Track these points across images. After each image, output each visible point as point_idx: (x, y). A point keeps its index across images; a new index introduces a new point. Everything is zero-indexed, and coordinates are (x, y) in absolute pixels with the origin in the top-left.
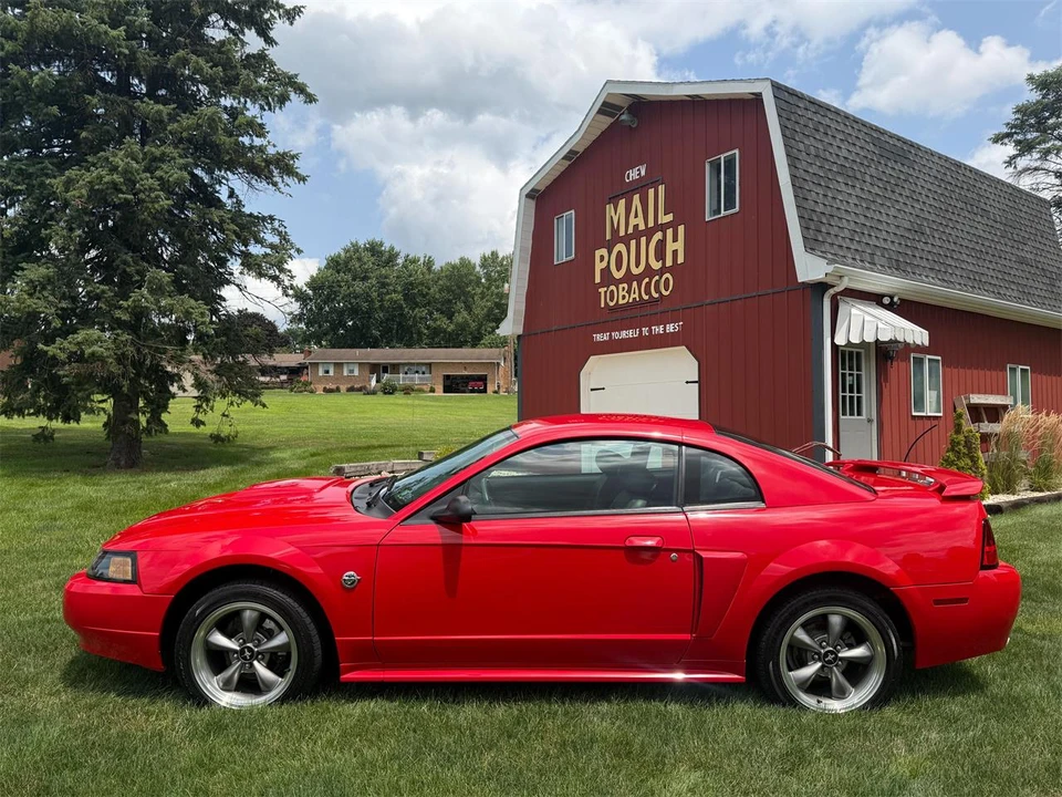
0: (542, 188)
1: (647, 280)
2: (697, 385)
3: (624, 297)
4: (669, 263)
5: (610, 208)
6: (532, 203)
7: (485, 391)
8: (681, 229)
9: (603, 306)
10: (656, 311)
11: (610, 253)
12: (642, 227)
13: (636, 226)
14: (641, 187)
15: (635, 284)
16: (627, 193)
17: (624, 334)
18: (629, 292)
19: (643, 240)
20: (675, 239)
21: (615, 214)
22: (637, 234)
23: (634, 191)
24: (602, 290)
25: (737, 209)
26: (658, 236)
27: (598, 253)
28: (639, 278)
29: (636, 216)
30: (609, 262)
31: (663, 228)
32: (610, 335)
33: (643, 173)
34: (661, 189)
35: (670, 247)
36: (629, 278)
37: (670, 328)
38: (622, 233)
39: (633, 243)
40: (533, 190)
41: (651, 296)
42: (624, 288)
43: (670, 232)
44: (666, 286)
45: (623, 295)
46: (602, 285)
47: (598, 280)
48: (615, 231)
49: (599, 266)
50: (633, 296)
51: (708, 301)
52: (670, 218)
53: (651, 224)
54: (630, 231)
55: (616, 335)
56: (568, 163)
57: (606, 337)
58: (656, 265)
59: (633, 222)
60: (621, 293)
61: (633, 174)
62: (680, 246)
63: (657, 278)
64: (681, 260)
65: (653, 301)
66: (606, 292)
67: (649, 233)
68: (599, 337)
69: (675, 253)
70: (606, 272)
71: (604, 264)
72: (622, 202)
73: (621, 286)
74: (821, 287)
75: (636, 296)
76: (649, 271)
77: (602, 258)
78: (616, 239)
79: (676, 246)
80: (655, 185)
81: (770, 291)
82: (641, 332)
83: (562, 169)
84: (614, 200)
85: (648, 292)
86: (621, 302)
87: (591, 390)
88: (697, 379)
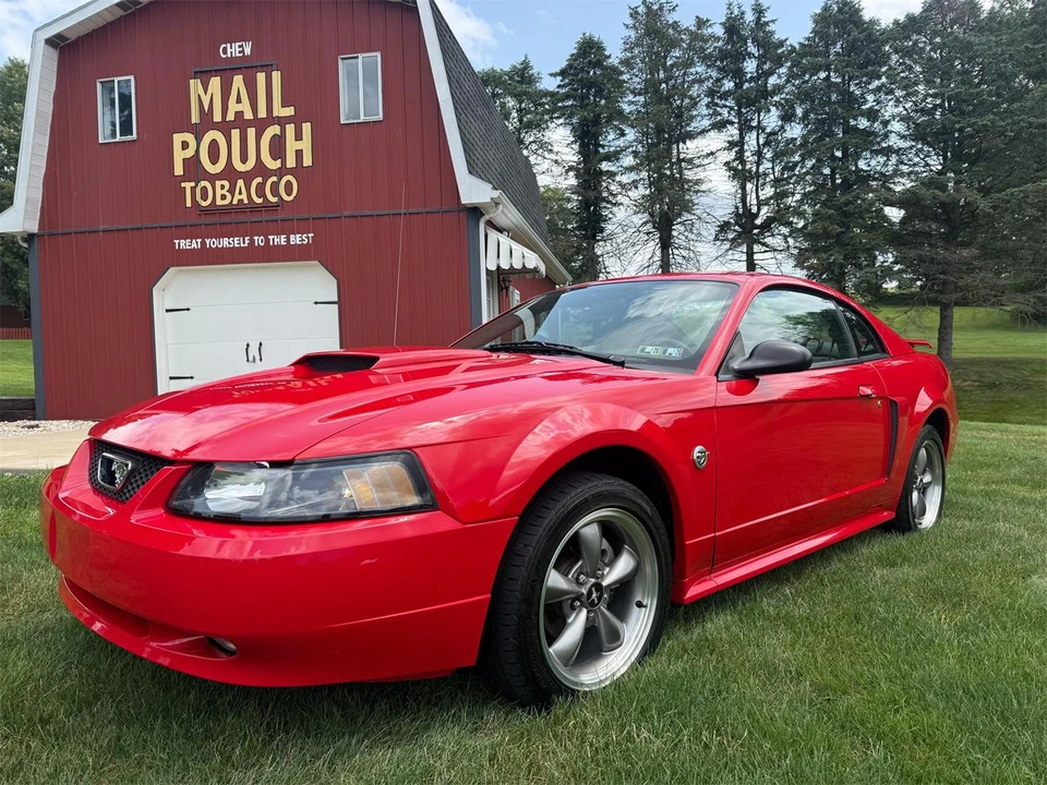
0: (73, 36)
1: (259, 180)
2: (336, 306)
3: (223, 197)
4: (291, 163)
5: (195, 86)
6: (54, 55)
8: (306, 127)
9: (189, 204)
10: (274, 218)
11: (199, 141)
12: (248, 115)
13: (239, 114)
14: (247, 68)
15: (240, 183)
16: (227, 71)
17: (225, 242)
18: (232, 191)
19: (251, 132)
20: (299, 137)
21: (204, 94)
22: (240, 122)
23: (237, 70)
24: (188, 186)
25: (380, 117)
26: (274, 130)
27: (178, 138)
28: (248, 177)
29: (239, 101)
30: (197, 151)
31: (282, 122)
32: (203, 243)
33: (248, 51)
34: (276, 76)
35: (292, 146)
36: (230, 174)
37: (296, 239)
38: (217, 118)
39: (236, 133)
40: (59, 36)
41: (264, 196)
42: (223, 187)
43: (290, 129)
44: (288, 191)
45: (221, 195)
46: (184, 178)
47: (179, 170)
48: (206, 116)
49: (179, 156)
50: (237, 197)
51: (347, 213)
52: (289, 111)
53: (262, 114)
54: (230, 117)
55: (212, 243)
56: (121, 13)
57: (196, 244)
58: (274, 165)
59: (233, 107)
60: (219, 192)
61: (233, 50)
62: (306, 145)
63: (274, 179)
64: (307, 161)
65: (267, 206)
66: (193, 190)
67: (261, 125)
68: (184, 244)
69: (299, 154)
70: (193, 165)
71: (190, 153)
72: (215, 82)
73: (218, 184)
74: (475, 212)
75: (244, 197)
76: (260, 169)
77: (185, 145)
78: (207, 122)
79: (300, 145)
80: (268, 69)
81: (422, 210)
82: (252, 241)
83: (110, 18)
84: (204, 76)
85: (260, 191)
86: (219, 202)
87: (167, 311)
88: (336, 299)
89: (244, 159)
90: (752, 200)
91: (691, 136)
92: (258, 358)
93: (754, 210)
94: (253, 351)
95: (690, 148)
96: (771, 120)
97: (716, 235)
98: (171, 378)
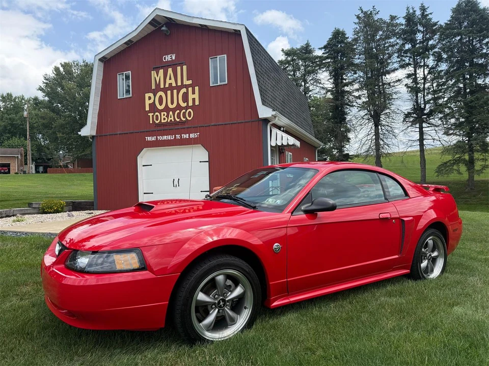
0: (109, 57)
1: (178, 111)
2: (208, 163)
3: (164, 119)
4: (191, 104)
5: (154, 73)
6: (102, 65)
7: (9, 172)
8: (197, 88)
9: (151, 122)
10: (184, 127)
11: (155, 96)
12: (174, 85)
13: (170, 84)
14: (173, 65)
15: (171, 113)
16: (165, 67)
17: (165, 138)
18: (167, 116)
19: (175, 91)
20: (194, 93)
21: (157, 77)
22: (171, 88)
23: (169, 66)
24: (151, 115)
25: (226, 82)
26: (184, 90)
27: (147, 95)
28: (174, 110)
29: (170, 79)
30: (154, 100)
31: (187, 87)
32: (157, 138)
33: (174, 58)
34: (185, 67)
35: (191, 96)
36: (167, 109)
37: (192, 136)
38: (162, 86)
39: (169, 92)
40: (103, 57)
41: (181, 119)
42: (164, 115)
43: (190, 89)
44: (189, 115)
45: (163, 118)
46: (150, 111)
47: (147, 109)
48: (158, 85)
49: (148, 102)
50: (170, 119)
51: (213, 124)
52: (190, 82)
53: (179, 84)
54: (167, 86)
55: (160, 138)
56: (126, 46)
57: (154, 139)
58: (184, 105)
59: (168, 81)
60: (163, 117)
61: (168, 58)
62: (196, 96)
63: (184, 111)
64: (197, 103)
65: (182, 123)
66: (153, 116)
67: (179, 88)
68: (149, 139)
69: (194, 100)
70: (153, 105)
71: (151, 101)
72: (161, 72)
73: (162, 113)
74: (266, 121)
75: (172, 119)
76: (179, 107)
77: (150, 98)
78: (158, 88)
79: (194, 96)
80: (181, 65)
81: (243, 121)
82: (175, 137)
83: (122, 49)
84: (157, 69)
85: (179, 117)
86: (163, 121)
87: (143, 166)
88: (208, 160)
89: (172, 103)
90: (421, 101)
91: (389, 72)
92: (178, 185)
93: (423, 106)
94: (176, 182)
95: (389, 78)
96: (431, 62)
97: (404, 119)
98: (144, 193)
